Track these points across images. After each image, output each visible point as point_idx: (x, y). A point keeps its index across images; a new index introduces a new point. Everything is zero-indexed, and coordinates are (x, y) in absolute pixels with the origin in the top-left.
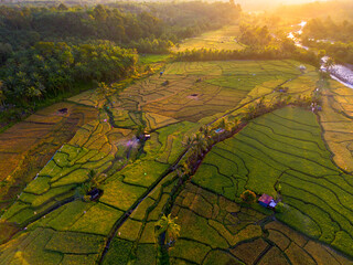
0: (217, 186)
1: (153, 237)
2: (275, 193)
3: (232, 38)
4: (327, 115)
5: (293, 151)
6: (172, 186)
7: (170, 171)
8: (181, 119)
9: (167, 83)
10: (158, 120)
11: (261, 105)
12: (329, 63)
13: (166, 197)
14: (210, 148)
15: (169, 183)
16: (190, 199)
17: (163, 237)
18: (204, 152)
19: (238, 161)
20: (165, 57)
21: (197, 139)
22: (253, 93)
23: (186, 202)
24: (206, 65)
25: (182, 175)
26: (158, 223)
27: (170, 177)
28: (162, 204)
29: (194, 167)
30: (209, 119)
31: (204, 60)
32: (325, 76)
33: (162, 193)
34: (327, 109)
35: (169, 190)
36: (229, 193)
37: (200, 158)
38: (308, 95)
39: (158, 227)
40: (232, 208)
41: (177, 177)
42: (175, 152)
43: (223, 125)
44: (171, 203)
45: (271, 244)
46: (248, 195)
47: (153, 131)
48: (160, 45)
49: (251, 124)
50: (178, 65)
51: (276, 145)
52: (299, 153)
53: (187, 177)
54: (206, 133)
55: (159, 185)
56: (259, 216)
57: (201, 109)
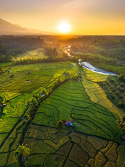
0: (45, 123)
1: (15, 159)
2: (71, 119)
3: (42, 53)
4: (84, 82)
5: (75, 98)
6: (22, 129)
7: (20, 121)
8: (22, 93)
9: (13, 76)
10: (10, 96)
11: (59, 81)
12: (81, 61)
13: (19, 135)
14: (39, 105)
15: (20, 127)
16: (33, 132)
17: (20, 158)
18: (37, 107)
19: (53, 108)
20: (10, 64)
21: (32, 101)
22: (55, 76)
23: (31, 135)
24: (32, 66)
25: (27, 121)
26: (17, 151)
27: (20, 124)
28: (18, 140)
29: (33, 116)
30: (37, 91)
31: (30, 64)
32: (81, 67)
33: (17, 134)
34: (84, 80)
35: (21, 131)
36: (51, 124)
37: (35, 110)
38: (76, 75)
39: (17, 153)
40: (54, 131)
41: (24, 123)
42: (21, 110)
43: (44, 92)
44: (23, 137)
45: (73, 143)
46: (60, 123)
47: (8, 101)
48: (6, 58)
49: (56, 90)
50: (17, 67)
51: (68, 98)
52: (78, 99)
53: (30, 122)
54: (36, 98)
55: (15, 130)
56: (67, 131)
57: (33, 87)
